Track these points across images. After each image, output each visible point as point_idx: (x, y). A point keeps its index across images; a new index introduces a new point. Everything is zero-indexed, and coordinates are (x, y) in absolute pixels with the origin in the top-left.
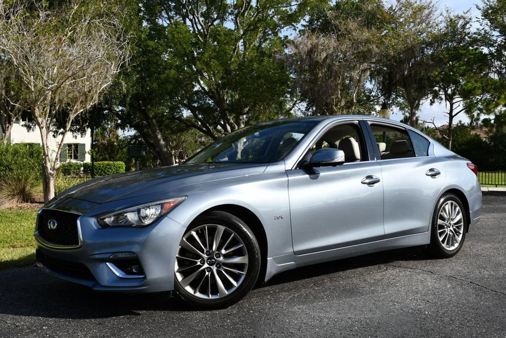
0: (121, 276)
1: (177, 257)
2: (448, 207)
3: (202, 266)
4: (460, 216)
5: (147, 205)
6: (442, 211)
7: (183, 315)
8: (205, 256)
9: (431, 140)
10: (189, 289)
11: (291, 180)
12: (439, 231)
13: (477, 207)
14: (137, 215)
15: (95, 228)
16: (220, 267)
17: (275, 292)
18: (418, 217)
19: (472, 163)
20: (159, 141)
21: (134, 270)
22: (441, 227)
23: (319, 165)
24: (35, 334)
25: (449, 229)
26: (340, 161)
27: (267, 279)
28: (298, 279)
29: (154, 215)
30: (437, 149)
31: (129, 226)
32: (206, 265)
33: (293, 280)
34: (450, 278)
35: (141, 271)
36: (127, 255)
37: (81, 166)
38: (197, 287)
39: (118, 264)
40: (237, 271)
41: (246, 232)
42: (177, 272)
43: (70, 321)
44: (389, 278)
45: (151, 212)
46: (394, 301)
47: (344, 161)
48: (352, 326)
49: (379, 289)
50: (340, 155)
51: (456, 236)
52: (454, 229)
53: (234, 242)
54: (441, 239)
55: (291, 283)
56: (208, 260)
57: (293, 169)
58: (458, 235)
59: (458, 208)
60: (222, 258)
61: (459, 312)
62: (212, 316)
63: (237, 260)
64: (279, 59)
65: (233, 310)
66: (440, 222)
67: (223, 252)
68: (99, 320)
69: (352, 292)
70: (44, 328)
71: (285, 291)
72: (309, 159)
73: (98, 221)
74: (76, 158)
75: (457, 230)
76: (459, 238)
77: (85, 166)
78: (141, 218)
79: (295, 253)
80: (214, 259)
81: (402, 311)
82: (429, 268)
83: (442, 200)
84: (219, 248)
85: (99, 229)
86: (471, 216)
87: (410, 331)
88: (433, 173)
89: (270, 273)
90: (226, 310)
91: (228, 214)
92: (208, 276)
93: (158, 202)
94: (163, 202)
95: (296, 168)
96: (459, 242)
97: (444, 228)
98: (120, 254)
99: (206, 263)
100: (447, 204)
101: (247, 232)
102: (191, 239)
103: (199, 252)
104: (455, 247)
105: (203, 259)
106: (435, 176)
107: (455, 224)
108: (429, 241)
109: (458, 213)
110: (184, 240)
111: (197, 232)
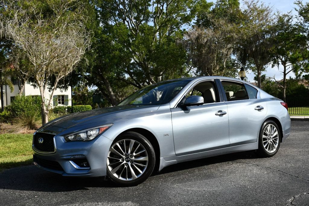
0: (77, 168)
1: (108, 158)
2: (269, 128)
3: (122, 162)
4: (276, 133)
5: (91, 129)
6: (265, 131)
7: (112, 189)
8: (124, 157)
9: (258, 89)
10: (116, 175)
11: (173, 114)
12: (263, 142)
13: (287, 127)
14: (86, 135)
15: (63, 142)
16: (132, 163)
17: (165, 177)
18: (251, 134)
19: (285, 102)
20: (111, 92)
21: (85, 165)
22: (265, 139)
23: (190, 105)
24: (30, 200)
25: (270, 140)
26: (201, 102)
27: (160, 169)
28: (180, 170)
29: (95, 134)
30: (262, 94)
31: (81, 140)
32: (125, 162)
33: (177, 171)
34: (267, 168)
35: (88, 165)
36: (80, 157)
37: (66, 108)
38: (120, 174)
39: (76, 161)
40: (142, 165)
41: (146, 143)
42: (109, 166)
43: (50, 193)
44: (232, 169)
45: (93, 133)
46: (232, 181)
47: (203, 102)
48: (205, 194)
49: (225, 175)
50: (201, 99)
51: (274, 144)
52: (273, 141)
53: (140, 149)
54: (265, 147)
55: (176, 172)
56: (126, 159)
57: (175, 107)
58: (275, 144)
59: (275, 128)
60: (133, 158)
61: (267, 187)
62: (128, 190)
63: (142, 159)
64: (179, 43)
65: (140, 186)
66: (264, 136)
67: (134, 154)
68: (66, 193)
69: (209, 176)
70: (36, 197)
71: (171, 176)
72: (184, 101)
73: (65, 138)
74: (63, 103)
75: (275, 141)
76: (276, 146)
77: (68, 108)
78: (88, 136)
79: (177, 155)
80: (129, 158)
81: (234, 186)
82: (257, 163)
83: (265, 124)
84: (132, 152)
85: (65, 142)
86: (283, 133)
87: (236, 197)
88: (259, 108)
89: (162, 166)
90: (136, 187)
91: (136, 133)
92: (126, 168)
93: (97, 127)
94: (100, 127)
95: (176, 107)
96: (276, 148)
97: (267, 140)
98: (76, 156)
99: (125, 161)
100: (268, 126)
101: (148, 143)
102: (116, 147)
103: (120, 154)
104: (274, 151)
105: (123, 159)
106: (260, 110)
107: (273, 138)
108: (257, 148)
109: (275, 131)
110: (112, 148)
111: (119, 144)
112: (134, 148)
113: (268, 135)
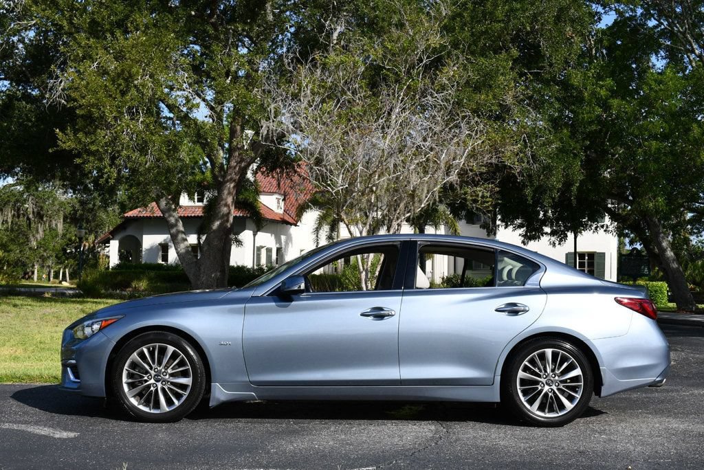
1: (126, 370)
3: (148, 381)
4: (576, 372)
8: (153, 373)
10: (134, 401)
11: (248, 307)
12: (520, 388)
16: (164, 385)
20: (666, 250)
22: (527, 382)
26: (302, 289)
27: (212, 404)
40: (179, 391)
51: (563, 399)
54: (524, 399)
56: (155, 376)
57: (265, 295)
58: (571, 399)
59: (571, 361)
60: (167, 377)
63: (181, 380)
66: (523, 375)
67: (170, 371)
76: (572, 403)
79: (253, 383)
80: (160, 376)
86: (604, 374)
88: (511, 309)
89: (218, 398)
92: (152, 391)
93: (99, 320)
96: (569, 409)
99: (152, 379)
100: (544, 352)
103: (147, 367)
104: (560, 414)
105: (151, 375)
106: (516, 313)
107: (562, 382)
108: (497, 399)
109: (571, 368)
110: (135, 356)
111: (149, 349)
112: (172, 361)
113: (541, 374)
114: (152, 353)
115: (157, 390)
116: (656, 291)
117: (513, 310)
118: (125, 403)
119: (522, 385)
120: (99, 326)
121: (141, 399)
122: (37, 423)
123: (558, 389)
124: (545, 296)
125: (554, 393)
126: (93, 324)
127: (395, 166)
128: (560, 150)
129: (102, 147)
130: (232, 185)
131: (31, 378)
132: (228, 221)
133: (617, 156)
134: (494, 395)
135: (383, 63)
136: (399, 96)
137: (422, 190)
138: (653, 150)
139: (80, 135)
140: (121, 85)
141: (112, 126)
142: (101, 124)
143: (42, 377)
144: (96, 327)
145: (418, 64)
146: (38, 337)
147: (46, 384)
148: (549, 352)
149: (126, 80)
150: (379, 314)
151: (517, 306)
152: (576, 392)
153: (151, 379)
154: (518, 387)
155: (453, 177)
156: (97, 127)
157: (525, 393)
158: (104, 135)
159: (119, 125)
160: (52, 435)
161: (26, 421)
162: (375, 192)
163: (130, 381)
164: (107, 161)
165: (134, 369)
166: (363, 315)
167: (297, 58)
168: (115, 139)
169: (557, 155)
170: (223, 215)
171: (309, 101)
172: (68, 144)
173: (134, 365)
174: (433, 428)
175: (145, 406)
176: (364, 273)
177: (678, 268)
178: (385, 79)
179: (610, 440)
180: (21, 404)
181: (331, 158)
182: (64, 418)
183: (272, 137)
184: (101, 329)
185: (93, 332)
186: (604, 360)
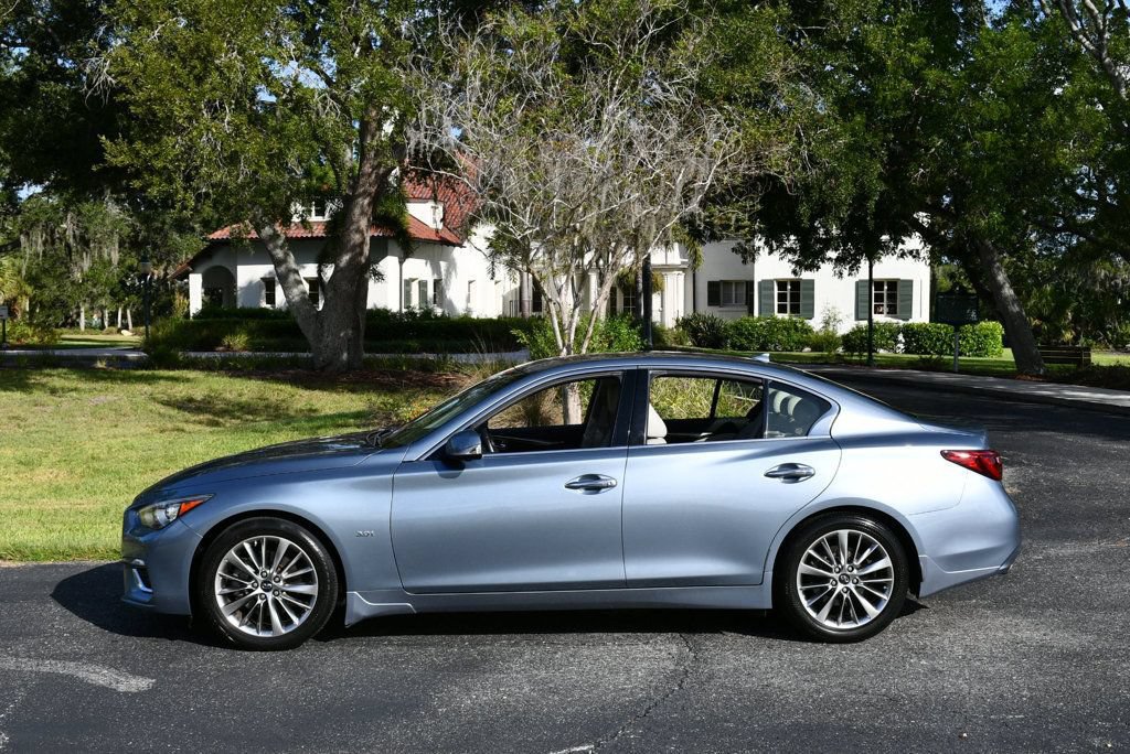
1: (219, 575)
3: (253, 591)
4: (883, 563)
8: (259, 578)
10: (232, 620)
12: (801, 588)
16: (277, 595)
22: (812, 579)
25: (842, 586)
26: (479, 452)
27: (349, 622)
30: (852, 418)
37: (899, 330)
40: (300, 604)
42: (219, 594)
51: (865, 603)
54: (807, 603)
56: (263, 582)
57: (421, 460)
58: (875, 602)
60: (281, 583)
63: (302, 588)
66: (805, 569)
73: (138, 516)
74: (892, 311)
75: (870, 591)
76: (875, 609)
79: (407, 590)
80: (271, 583)
86: (925, 565)
89: (357, 614)
92: (260, 604)
93: (178, 501)
95: (426, 460)
97: (826, 582)
99: (259, 588)
103: (251, 570)
104: (860, 624)
105: (256, 582)
106: (795, 478)
107: (862, 577)
108: (768, 604)
109: (876, 557)
110: (232, 553)
111: (252, 544)
112: (287, 559)
113: (833, 566)
114: (257, 550)
115: (266, 604)
116: (986, 336)
117: (792, 474)
118: (220, 623)
119: (803, 583)
120: (177, 509)
121: (243, 617)
122: (91, 658)
123: (857, 588)
124: (838, 451)
125: (851, 593)
126: (167, 506)
127: (608, 195)
128: (851, 147)
129: (171, 162)
130: (366, 201)
131: (80, 552)
132: (361, 253)
133: (933, 150)
134: (763, 599)
135: (589, 38)
136: (613, 85)
137: (649, 228)
138: (987, 145)
139: (138, 145)
140: (195, 67)
141: (184, 129)
142: (170, 128)
143: (96, 551)
144: (172, 511)
145: (641, 36)
146: (89, 448)
147: (103, 562)
148: (844, 534)
149: (203, 60)
150: (592, 484)
151: (797, 468)
152: (883, 591)
153: (257, 588)
154: (799, 586)
155: (694, 206)
156: (162, 132)
157: (808, 594)
158: (174, 144)
159: (196, 128)
160: (114, 686)
161: (76, 653)
162: (579, 232)
163: (226, 591)
164: (179, 183)
165: (230, 573)
166: (569, 486)
167: (460, 31)
168: (190, 149)
169: (846, 155)
170: (355, 246)
171: (478, 98)
172: (120, 159)
173: (231, 568)
174: (674, 650)
175: (250, 626)
176: (565, 350)
177: (1019, 313)
178: (592, 61)
179: (934, 670)
180: (68, 613)
181: (513, 185)
182: (133, 643)
183: (425, 157)
184: (179, 516)
185: (169, 518)
186: (924, 543)
